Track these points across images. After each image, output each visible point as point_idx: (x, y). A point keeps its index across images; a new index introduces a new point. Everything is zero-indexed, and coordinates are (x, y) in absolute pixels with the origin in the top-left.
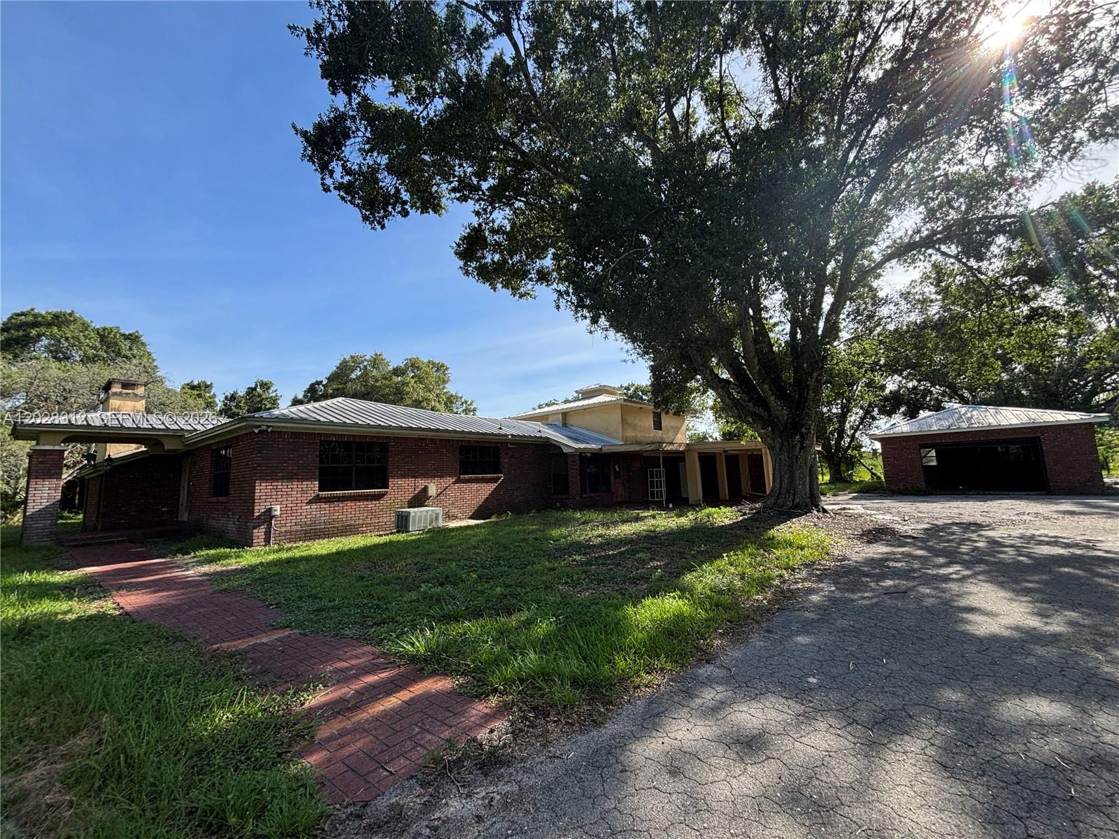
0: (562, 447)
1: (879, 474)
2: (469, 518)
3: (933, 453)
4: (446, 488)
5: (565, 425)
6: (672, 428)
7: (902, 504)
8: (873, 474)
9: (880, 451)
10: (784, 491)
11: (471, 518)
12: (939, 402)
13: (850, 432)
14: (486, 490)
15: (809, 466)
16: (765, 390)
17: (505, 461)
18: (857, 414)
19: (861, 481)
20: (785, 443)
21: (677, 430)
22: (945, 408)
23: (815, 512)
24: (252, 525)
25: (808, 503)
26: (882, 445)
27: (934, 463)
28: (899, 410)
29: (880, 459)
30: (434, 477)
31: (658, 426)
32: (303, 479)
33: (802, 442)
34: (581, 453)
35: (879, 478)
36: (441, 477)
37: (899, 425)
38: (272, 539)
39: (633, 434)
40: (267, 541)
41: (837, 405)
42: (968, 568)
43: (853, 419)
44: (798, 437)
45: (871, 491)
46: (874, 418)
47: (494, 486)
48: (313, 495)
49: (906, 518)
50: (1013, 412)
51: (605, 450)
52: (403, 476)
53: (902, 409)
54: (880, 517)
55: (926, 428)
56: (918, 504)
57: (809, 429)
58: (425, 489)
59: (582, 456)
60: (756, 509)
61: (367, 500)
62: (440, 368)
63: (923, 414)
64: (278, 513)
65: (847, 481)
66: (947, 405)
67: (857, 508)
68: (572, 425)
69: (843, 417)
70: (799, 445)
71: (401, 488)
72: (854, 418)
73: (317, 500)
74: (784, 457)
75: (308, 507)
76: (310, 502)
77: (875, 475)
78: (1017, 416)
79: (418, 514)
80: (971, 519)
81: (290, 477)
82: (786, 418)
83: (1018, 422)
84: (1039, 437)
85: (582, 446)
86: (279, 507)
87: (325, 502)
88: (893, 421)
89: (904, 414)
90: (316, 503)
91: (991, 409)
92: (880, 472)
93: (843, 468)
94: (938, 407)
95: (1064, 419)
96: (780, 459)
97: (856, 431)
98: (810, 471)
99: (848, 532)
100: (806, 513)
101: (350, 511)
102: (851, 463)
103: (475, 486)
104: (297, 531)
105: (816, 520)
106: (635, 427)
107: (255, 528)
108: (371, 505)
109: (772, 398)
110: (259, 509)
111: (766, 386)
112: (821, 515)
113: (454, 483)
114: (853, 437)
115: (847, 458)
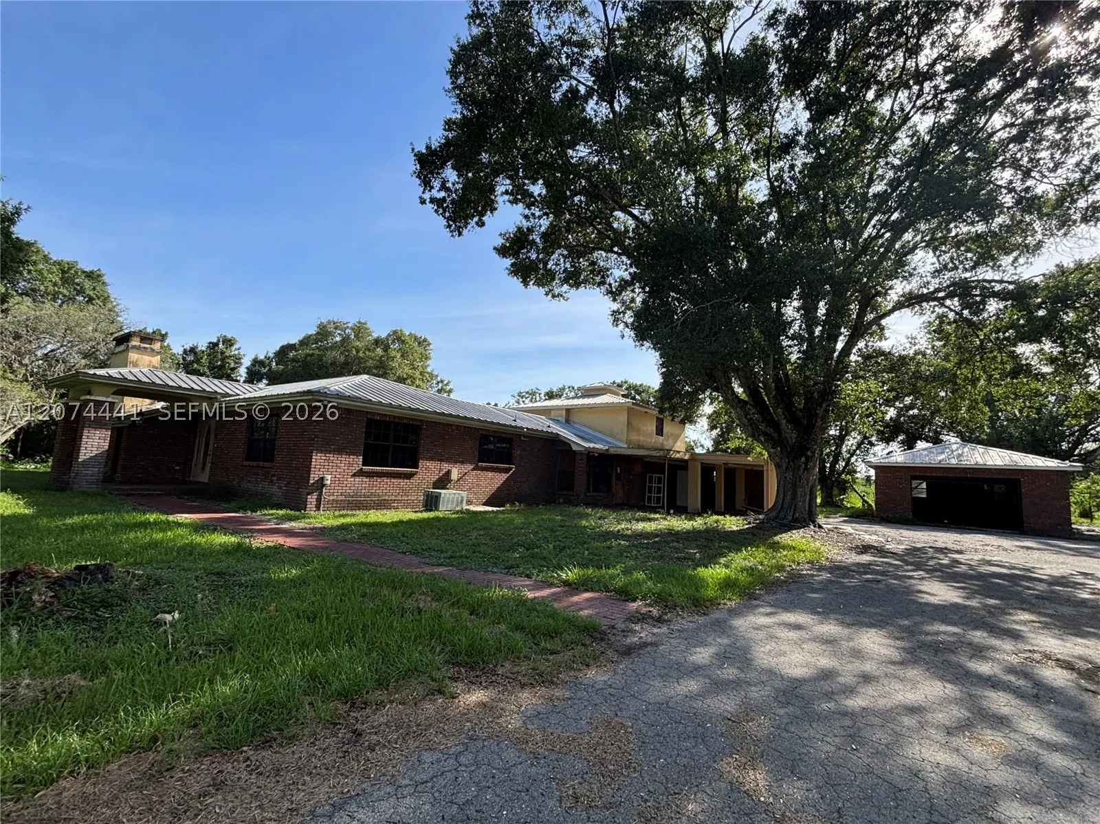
0: (573, 445)
1: (870, 502)
2: (483, 505)
3: (924, 485)
4: (466, 473)
5: (568, 421)
6: (672, 435)
7: (888, 530)
8: (864, 501)
9: (873, 478)
10: (786, 506)
11: (484, 504)
12: (937, 433)
13: (846, 455)
14: (499, 479)
15: (810, 485)
16: (779, 414)
17: (517, 453)
18: (854, 438)
19: (852, 507)
20: (792, 463)
21: (677, 437)
22: (943, 441)
23: (812, 527)
24: (307, 491)
25: (806, 519)
26: (876, 473)
27: (924, 496)
28: (897, 437)
29: (873, 487)
30: (456, 462)
31: (660, 432)
32: (350, 454)
33: (806, 463)
34: (589, 452)
35: (870, 505)
36: (462, 463)
37: (894, 453)
38: (322, 506)
39: (637, 438)
40: (318, 508)
41: (836, 426)
42: (928, 574)
43: (850, 443)
44: (803, 459)
45: (861, 516)
46: (872, 444)
47: (505, 476)
48: (357, 469)
49: (889, 540)
50: (1000, 454)
51: (612, 451)
52: (431, 459)
53: (900, 438)
54: (867, 537)
55: (918, 460)
56: (902, 531)
57: (814, 453)
58: (448, 473)
59: (589, 455)
60: (759, 519)
61: (400, 478)
62: (423, 343)
63: (921, 445)
64: (329, 482)
65: (839, 507)
66: (945, 438)
67: (848, 528)
68: (574, 422)
69: (841, 439)
70: (803, 466)
71: (429, 470)
72: (851, 441)
73: (360, 473)
74: (789, 475)
75: (352, 479)
76: (354, 475)
77: (867, 502)
78: (1002, 458)
79: (448, 495)
80: (943, 546)
81: (340, 451)
82: (794, 441)
83: (1002, 464)
84: (1019, 480)
85: (592, 445)
86: (330, 476)
87: (367, 477)
88: (890, 449)
89: (902, 442)
90: (359, 476)
91: (980, 448)
92: (871, 500)
93: (836, 492)
94: (936, 441)
95: (1043, 465)
96: (785, 477)
97: (852, 455)
98: (811, 489)
99: (840, 544)
100: (804, 527)
101: (386, 487)
102: (844, 488)
103: (490, 474)
104: (341, 501)
105: (812, 533)
106: (638, 431)
107: (308, 494)
108: (403, 483)
109: (784, 421)
110: (314, 477)
111: (779, 410)
112: (817, 529)
113: (473, 469)
114: (848, 462)
115: (839, 483)
